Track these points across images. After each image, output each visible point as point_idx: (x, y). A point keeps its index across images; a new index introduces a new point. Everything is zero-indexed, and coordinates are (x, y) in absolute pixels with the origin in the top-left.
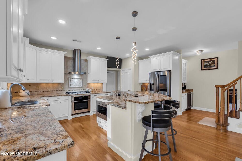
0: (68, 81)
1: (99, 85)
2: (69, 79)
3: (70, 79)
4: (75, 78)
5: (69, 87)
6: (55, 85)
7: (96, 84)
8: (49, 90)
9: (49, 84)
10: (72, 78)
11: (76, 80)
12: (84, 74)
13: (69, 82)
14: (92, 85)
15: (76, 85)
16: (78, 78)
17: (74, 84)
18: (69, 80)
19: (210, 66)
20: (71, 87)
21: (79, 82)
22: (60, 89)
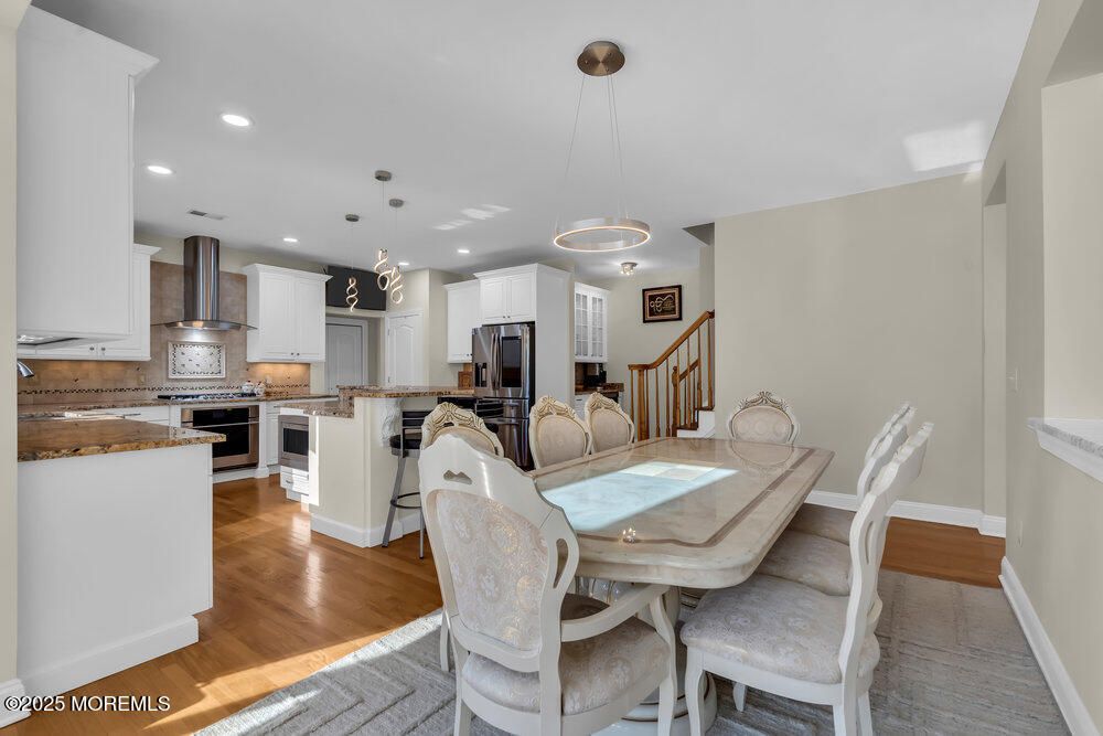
0: (164, 356)
1: (297, 370)
2: (170, 345)
3: (175, 346)
4: (194, 344)
5: (170, 377)
6: (111, 371)
7: (282, 367)
8: (85, 386)
9: (85, 366)
10: (183, 344)
11: (197, 349)
12: (231, 327)
13: (171, 357)
14: (267, 368)
15: (199, 370)
16: (206, 344)
17: (191, 366)
18: (171, 350)
19: (664, 312)
20: (178, 376)
21: (211, 360)
22: (133, 384)
